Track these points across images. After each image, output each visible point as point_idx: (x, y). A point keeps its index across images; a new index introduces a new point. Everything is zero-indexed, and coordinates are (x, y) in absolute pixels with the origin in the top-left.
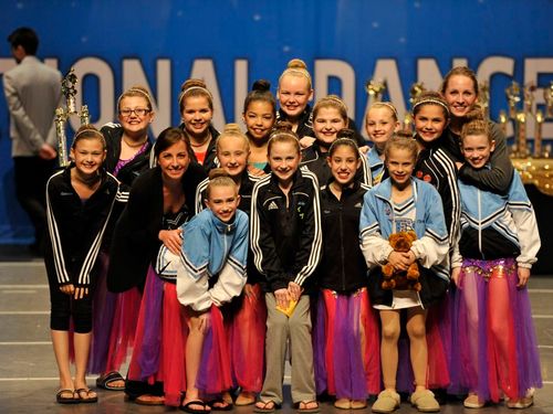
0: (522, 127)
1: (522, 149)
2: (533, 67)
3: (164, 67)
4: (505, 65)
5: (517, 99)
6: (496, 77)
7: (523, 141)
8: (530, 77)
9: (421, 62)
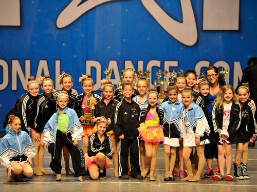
0: (163, 87)
1: (163, 95)
2: (168, 64)
3: (28, 63)
4: (157, 63)
5: (161, 76)
6: (154, 68)
7: (163, 92)
8: (167, 68)
9: (126, 62)
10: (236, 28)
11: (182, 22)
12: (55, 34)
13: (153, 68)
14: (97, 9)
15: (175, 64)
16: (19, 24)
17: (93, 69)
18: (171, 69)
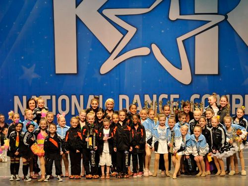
2: (173, 97)
3: (82, 97)
4: (166, 96)
8: (172, 99)
9: (145, 95)
10: (216, 73)
11: (181, 69)
12: (99, 78)
13: (163, 99)
14: (126, 62)
15: (177, 96)
16: (76, 72)
17: (124, 100)
18: (175, 100)
